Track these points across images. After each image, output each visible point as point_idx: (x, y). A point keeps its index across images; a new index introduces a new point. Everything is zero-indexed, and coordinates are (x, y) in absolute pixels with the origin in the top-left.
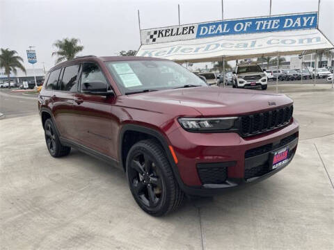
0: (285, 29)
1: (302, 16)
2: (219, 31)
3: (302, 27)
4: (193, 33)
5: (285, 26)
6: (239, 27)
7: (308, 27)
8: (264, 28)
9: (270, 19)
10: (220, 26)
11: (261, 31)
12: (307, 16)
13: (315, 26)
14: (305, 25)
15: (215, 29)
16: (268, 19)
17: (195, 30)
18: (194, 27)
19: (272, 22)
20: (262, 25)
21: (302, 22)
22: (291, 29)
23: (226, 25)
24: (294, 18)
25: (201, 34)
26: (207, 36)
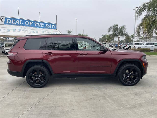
0: (46, 28)
1: (52, 24)
2: (17, 23)
3: (51, 28)
4: (2, 21)
5: (46, 27)
6: (27, 23)
7: (54, 28)
8: (38, 26)
9: (40, 22)
10: (18, 21)
11: (37, 27)
12: (53, 24)
13: (56, 28)
14: (53, 27)
15: (15, 22)
16: (39, 22)
17: (4, 20)
18: (2, 18)
19: (41, 24)
20: (37, 24)
21: (52, 26)
22: (48, 28)
23: (21, 21)
24: (49, 24)
25: (7, 22)
26: (10, 24)
